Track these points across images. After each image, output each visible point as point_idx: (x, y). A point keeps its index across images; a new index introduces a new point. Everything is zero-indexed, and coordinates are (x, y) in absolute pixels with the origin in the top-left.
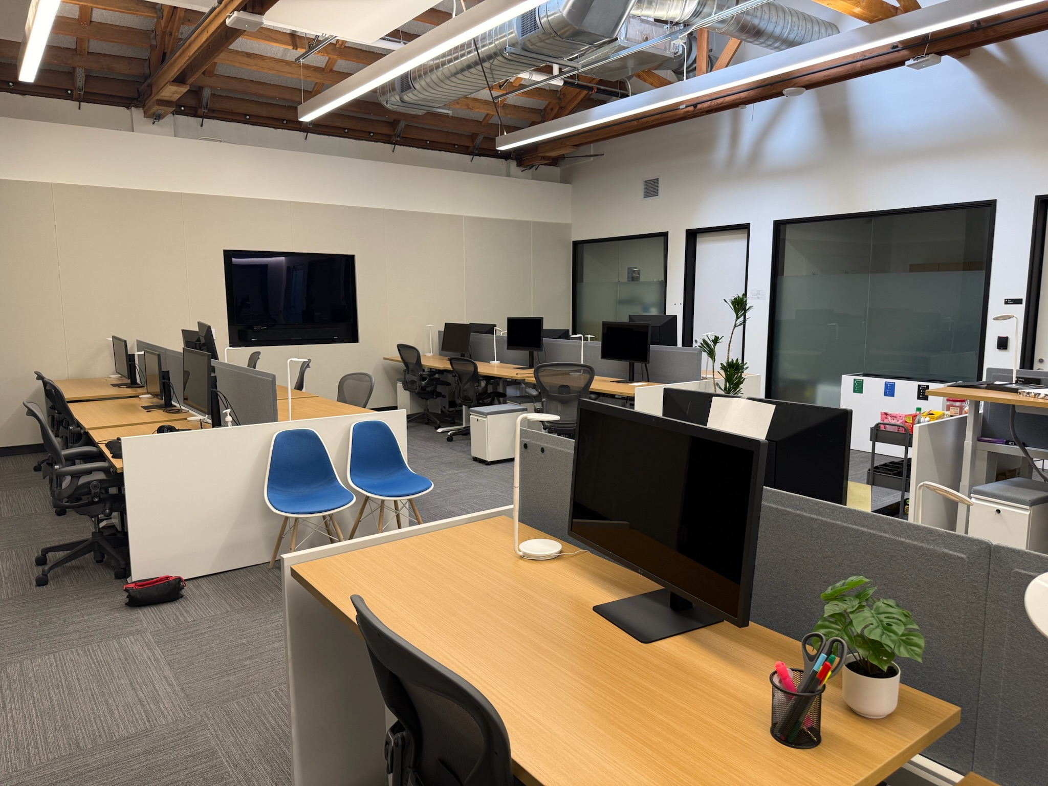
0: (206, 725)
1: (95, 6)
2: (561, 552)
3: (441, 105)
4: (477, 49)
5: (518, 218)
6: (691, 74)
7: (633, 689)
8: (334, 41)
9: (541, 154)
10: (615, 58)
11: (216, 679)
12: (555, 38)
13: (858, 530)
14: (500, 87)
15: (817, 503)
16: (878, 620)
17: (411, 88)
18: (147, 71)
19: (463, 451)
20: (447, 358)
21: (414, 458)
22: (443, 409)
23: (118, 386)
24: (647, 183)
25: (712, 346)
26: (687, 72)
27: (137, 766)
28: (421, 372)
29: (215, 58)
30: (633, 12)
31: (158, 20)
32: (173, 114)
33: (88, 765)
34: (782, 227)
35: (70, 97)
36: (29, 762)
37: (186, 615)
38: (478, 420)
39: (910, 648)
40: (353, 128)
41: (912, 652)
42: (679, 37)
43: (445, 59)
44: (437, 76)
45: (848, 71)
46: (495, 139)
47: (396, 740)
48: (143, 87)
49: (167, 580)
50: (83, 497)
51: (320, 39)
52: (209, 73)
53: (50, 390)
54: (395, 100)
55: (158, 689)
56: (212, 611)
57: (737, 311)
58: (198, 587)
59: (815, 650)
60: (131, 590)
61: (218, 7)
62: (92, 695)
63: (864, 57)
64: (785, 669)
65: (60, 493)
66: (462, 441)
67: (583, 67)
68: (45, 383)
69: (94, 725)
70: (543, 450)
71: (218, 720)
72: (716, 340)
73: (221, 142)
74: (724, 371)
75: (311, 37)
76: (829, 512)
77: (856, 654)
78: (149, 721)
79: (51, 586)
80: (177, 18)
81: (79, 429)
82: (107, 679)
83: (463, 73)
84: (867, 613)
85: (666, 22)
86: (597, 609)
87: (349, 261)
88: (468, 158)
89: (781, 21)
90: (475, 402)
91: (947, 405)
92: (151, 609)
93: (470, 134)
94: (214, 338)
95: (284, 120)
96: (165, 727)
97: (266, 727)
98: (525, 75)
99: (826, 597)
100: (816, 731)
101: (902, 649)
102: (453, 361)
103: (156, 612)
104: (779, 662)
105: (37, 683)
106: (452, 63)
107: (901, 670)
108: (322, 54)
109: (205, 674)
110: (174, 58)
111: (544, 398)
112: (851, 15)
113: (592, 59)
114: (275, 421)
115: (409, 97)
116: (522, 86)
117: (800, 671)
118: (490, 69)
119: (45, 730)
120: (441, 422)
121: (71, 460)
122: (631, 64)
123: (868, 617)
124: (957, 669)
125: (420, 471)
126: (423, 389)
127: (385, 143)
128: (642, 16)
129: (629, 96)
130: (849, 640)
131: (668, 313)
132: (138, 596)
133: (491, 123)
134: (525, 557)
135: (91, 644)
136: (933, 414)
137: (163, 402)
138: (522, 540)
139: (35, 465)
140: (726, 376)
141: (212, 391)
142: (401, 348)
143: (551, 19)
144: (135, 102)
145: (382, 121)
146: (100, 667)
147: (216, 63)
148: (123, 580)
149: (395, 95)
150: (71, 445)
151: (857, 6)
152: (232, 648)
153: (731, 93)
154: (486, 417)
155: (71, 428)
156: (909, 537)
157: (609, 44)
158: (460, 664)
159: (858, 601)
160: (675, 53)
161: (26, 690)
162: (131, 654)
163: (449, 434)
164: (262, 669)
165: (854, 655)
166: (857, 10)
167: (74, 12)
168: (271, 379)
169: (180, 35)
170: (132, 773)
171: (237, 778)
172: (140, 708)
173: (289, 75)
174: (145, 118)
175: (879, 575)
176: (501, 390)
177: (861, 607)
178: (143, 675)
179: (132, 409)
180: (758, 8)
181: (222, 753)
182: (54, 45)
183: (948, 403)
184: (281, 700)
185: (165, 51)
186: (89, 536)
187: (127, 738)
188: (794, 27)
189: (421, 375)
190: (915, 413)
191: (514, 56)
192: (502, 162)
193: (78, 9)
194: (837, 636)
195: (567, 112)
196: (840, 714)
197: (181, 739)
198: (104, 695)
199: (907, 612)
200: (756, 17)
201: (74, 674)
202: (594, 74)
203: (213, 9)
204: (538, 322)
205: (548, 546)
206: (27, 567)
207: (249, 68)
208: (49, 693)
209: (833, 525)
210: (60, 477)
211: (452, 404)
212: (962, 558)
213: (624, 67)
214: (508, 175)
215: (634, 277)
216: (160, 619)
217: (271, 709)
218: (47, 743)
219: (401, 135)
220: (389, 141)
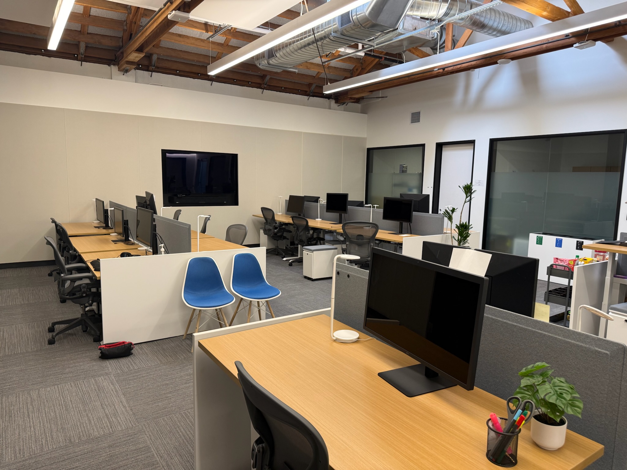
0: (144, 432)
1: (92, 6)
2: (358, 338)
3: (291, 67)
4: (314, 34)
5: (335, 134)
6: (442, 50)
7: (402, 425)
8: (230, 28)
9: (350, 96)
10: (396, 40)
11: (151, 404)
12: (361, 28)
13: (541, 334)
14: (327, 56)
15: (517, 316)
16: (554, 391)
17: (274, 56)
18: (121, 44)
19: (298, 272)
20: (290, 216)
21: (269, 275)
22: (287, 246)
23: (98, 227)
24: (413, 114)
25: (451, 214)
26: (439, 49)
27: (104, 455)
28: (275, 224)
29: (160, 38)
30: (408, 13)
31: (128, 15)
32: (135, 69)
33: (75, 452)
34: (495, 142)
35: (76, 59)
36: (42, 449)
37: (134, 365)
38: (307, 254)
39: (574, 409)
40: (239, 79)
41: (575, 411)
42: (435, 28)
43: (295, 39)
44: (290, 49)
45: (538, 50)
46: (323, 87)
47: (259, 449)
48: (118, 53)
49: (124, 344)
50: (76, 293)
51: (221, 26)
52: (157, 46)
53: (59, 230)
54: (265, 63)
55: (117, 409)
56: (149, 363)
57: (466, 193)
58: (141, 349)
59: (514, 406)
60: (103, 349)
61: (163, 8)
62: (79, 411)
63: (548, 42)
64: (496, 417)
65: (64, 290)
66: (298, 266)
67: (377, 45)
68: (57, 225)
69: (80, 429)
70: (348, 276)
71: (152, 429)
72: (453, 210)
73: (162, 86)
74: (458, 229)
75: (216, 25)
76: (524, 322)
77: (540, 410)
78: (111, 428)
79: (56, 345)
80: (139, 14)
81: (75, 252)
82: (88, 401)
83: (305, 48)
84: (547, 386)
85: (427, 19)
86: (380, 375)
87: (234, 158)
88: (306, 98)
89: (498, 19)
90: (306, 243)
91: (595, 254)
92: (114, 361)
93: (308, 84)
94: (155, 201)
95: (199, 74)
96: (121, 432)
97: (179, 435)
98: (342, 50)
99: (521, 374)
100: (515, 456)
101: (569, 409)
102: (293, 218)
103: (117, 363)
104: (492, 413)
105: (47, 402)
106: (299, 42)
107: (567, 421)
108: (223, 35)
109: (144, 401)
110: (137, 37)
111: (348, 242)
112: (541, 16)
113: (382, 40)
114: (189, 252)
115: (273, 61)
116: (340, 56)
117: (505, 419)
118: (322, 46)
119: (52, 430)
120: (285, 254)
121: (70, 271)
122: (405, 43)
123: (548, 389)
124: (602, 421)
125: (272, 283)
126: (275, 234)
127: (257, 88)
128: (413, 15)
129: (403, 63)
130: (536, 402)
131: (423, 193)
132: (107, 353)
133: (321, 78)
134: (336, 341)
135: (79, 380)
136: (586, 260)
137: (124, 238)
138: (335, 330)
139: (49, 273)
140: (459, 232)
141: (153, 233)
142: (264, 209)
143: (359, 17)
144: (113, 62)
145: (257, 75)
146: (84, 394)
147: (161, 40)
148: (98, 342)
149: (264, 60)
150: (70, 262)
151: (545, 11)
152: (160, 386)
153: (466, 61)
154: (313, 252)
155: (71, 252)
156: (574, 339)
157: (393, 31)
158: (298, 405)
159: (541, 378)
160: (432, 38)
161: (41, 406)
162: (102, 387)
163: (290, 261)
164: (178, 400)
165: (538, 410)
166: (545, 13)
167: (80, 10)
168: (188, 227)
169: (140, 23)
170: (101, 459)
171: (162, 465)
172: (106, 420)
173: (203, 48)
174: (119, 72)
175: (555, 361)
176: (321, 236)
177: (544, 382)
178: (109, 400)
179: (106, 242)
180: (484, 12)
181: (153, 449)
182: (69, 28)
183: (596, 253)
184: (188, 418)
185: (132, 33)
186: (79, 316)
187: (99, 438)
188: (505, 23)
189: (274, 226)
190: (575, 259)
191: (336, 38)
192: (326, 100)
193: (83, 8)
194: (528, 399)
195: (366, 71)
196: (529, 446)
197: (130, 439)
198: (85, 411)
199: (572, 386)
200: (482, 16)
201: (69, 398)
202: (383, 49)
203: (161, 9)
204: (345, 196)
205: (350, 334)
206: (43, 333)
207: (180, 43)
208: (54, 408)
209: (526, 330)
210: (64, 281)
211: (292, 243)
212: (607, 354)
213: (401, 45)
214: (330, 108)
215: (403, 170)
216: (119, 367)
217: (182, 424)
218: (52, 438)
219: (267, 84)
220: (260, 87)
